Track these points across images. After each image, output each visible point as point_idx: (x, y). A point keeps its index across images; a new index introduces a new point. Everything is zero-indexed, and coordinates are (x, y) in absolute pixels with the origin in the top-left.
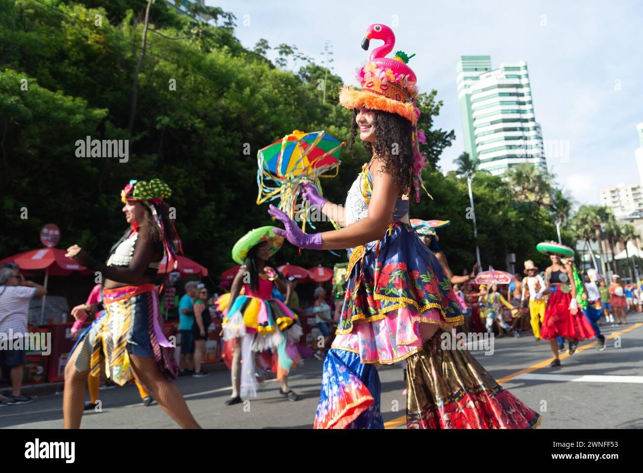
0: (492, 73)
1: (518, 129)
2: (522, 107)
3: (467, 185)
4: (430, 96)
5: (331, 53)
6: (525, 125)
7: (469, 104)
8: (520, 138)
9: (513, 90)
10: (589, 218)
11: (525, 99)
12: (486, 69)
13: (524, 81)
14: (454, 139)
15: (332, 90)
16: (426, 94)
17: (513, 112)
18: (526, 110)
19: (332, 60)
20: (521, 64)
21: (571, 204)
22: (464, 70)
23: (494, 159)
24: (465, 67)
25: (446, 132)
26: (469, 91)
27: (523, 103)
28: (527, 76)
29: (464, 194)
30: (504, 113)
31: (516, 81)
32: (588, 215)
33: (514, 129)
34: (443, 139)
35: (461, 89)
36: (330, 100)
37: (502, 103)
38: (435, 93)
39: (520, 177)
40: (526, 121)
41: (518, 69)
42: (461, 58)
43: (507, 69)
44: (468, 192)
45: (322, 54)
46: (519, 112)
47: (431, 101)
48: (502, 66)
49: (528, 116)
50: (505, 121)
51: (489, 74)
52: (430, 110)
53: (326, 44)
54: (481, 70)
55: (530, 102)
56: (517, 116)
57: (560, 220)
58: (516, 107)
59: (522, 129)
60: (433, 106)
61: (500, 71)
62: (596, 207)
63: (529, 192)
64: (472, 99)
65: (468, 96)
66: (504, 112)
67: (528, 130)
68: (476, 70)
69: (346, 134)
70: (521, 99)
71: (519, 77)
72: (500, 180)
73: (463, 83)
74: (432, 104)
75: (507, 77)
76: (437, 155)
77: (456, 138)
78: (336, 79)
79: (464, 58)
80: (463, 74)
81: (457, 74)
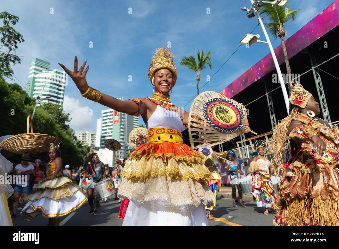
0: (49, 72)
1: (55, 101)
2: (59, 92)
6: (59, 100)
7: (34, 82)
11: (62, 88)
12: (47, 69)
17: (55, 92)
18: (60, 94)
22: (36, 65)
26: (36, 76)
27: (60, 90)
35: (32, 73)
37: (51, 87)
40: (59, 98)
41: (62, 74)
42: (35, 59)
46: (57, 93)
48: (55, 70)
49: (61, 96)
50: (50, 95)
51: (47, 71)
54: (44, 68)
55: (63, 91)
56: (56, 95)
58: (57, 91)
59: (57, 101)
61: (54, 72)
64: (36, 80)
65: (34, 78)
66: (50, 91)
67: (59, 102)
68: (42, 67)
70: (60, 88)
73: (33, 71)
79: (37, 59)
80: (34, 67)
81: (31, 66)
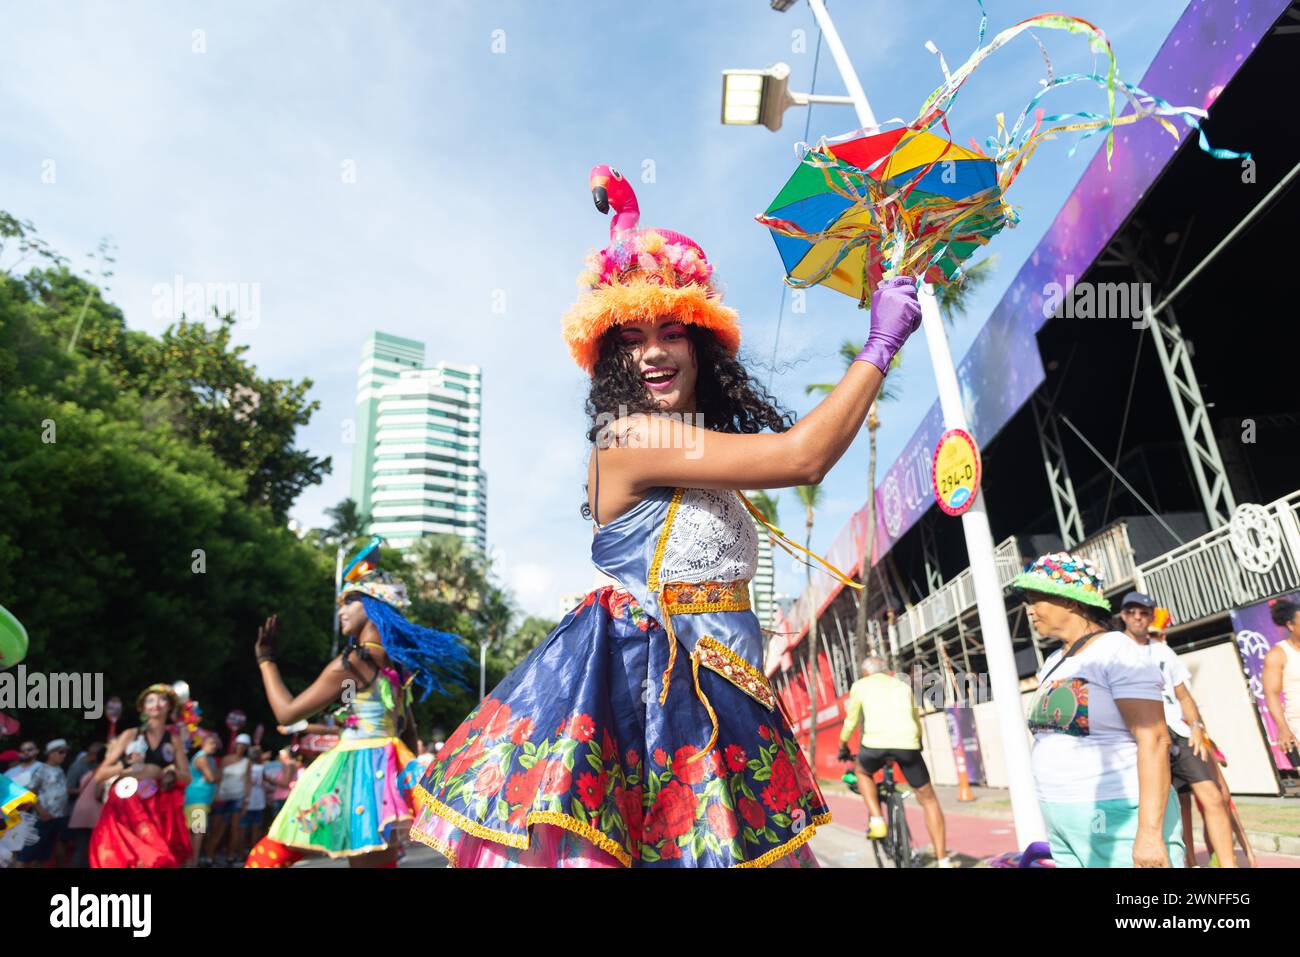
0: (423, 373)
1: (450, 475)
2: (463, 440)
3: (336, 559)
4: (298, 388)
5: (111, 260)
6: (462, 470)
7: (374, 415)
8: (449, 490)
9: (453, 409)
10: (536, 639)
11: (470, 427)
12: (414, 364)
13: (472, 398)
14: (329, 472)
15: (95, 331)
16: (290, 382)
17: (446, 444)
18: (466, 447)
19: (111, 274)
20: (473, 370)
21: (512, 614)
22: (377, 356)
23: (400, 519)
24: (379, 352)
25: (315, 458)
26: (379, 393)
27: (465, 434)
28: (479, 391)
29: (327, 577)
30: (431, 444)
31: (460, 396)
32: (534, 635)
33: (443, 474)
34: (310, 470)
35: (365, 387)
36: (86, 350)
37: (431, 426)
38: (308, 384)
39: (435, 558)
40: (465, 463)
41: (466, 376)
42: (373, 335)
43: (449, 372)
44: (334, 573)
45: (91, 255)
46: (456, 446)
47: (299, 396)
48: (441, 365)
49: (470, 456)
50: (429, 457)
51: (416, 372)
52: (294, 413)
53: (105, 239)
54: (405, 363)
55: (477, 435)
56: (451, 453)
57: (490, 638)
58: (453, 438)
59: (456, 476)
60: (300, 407)
61: (437, 372)
62: (549, 622)
63: (448, 586)
64: (381, 408)
65: (374, 402)
66: (431, 441)
67: (466, 479)
68: (397, 360)
69: (99, 425)
70: (463, 426)
71: (466, 390)
72: (401, 559)
73: (371, 377)
74: (299, 402)
75: (447, 384)
76: (289, 497)
77: (333, 472)
78: (109, 311)
79: (379, 336)
80: (372, 363)
81: (362, 361)
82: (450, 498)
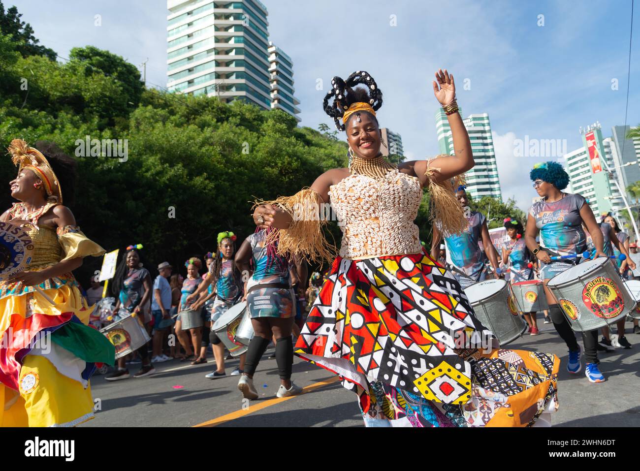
1: (483, 164)
2: (486, 148)
6: (488, 160)
8: (484, 170)
9: (479, 135)
11: (488, 141)
13: (487, 128)
17: (479, 150)
18: (488, 150)
20: (485, 115)
22: (442, 118)
26: (447, 134)
27: (486, 145)
28: (489, 124)
31: (481, 128)
33: (481, 164)
35: (441, 133)
40: (489, 157)
41: (482, 119)
43: (474, 119)
46: (484, 151)
48: (471, 117)
49: (490, 154)
56: (482, 154)
58: (482, 147)
59: (486, 163)
61: (469, 120)
67: (491, 164)
70: (485, 141)
71: (483, 125)
75: (475, 125)
80: (441, 122)
81: (437, 122)
82: (485, 173)
